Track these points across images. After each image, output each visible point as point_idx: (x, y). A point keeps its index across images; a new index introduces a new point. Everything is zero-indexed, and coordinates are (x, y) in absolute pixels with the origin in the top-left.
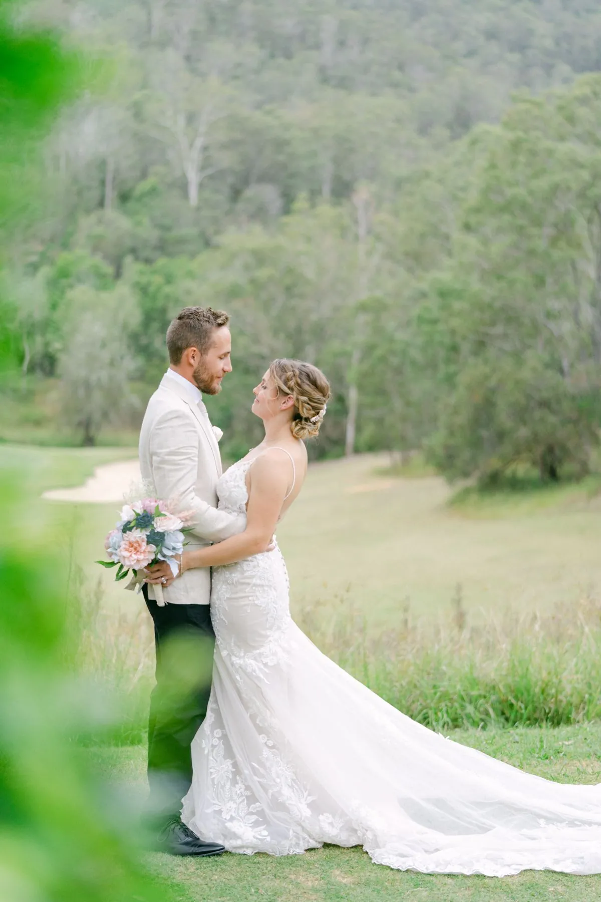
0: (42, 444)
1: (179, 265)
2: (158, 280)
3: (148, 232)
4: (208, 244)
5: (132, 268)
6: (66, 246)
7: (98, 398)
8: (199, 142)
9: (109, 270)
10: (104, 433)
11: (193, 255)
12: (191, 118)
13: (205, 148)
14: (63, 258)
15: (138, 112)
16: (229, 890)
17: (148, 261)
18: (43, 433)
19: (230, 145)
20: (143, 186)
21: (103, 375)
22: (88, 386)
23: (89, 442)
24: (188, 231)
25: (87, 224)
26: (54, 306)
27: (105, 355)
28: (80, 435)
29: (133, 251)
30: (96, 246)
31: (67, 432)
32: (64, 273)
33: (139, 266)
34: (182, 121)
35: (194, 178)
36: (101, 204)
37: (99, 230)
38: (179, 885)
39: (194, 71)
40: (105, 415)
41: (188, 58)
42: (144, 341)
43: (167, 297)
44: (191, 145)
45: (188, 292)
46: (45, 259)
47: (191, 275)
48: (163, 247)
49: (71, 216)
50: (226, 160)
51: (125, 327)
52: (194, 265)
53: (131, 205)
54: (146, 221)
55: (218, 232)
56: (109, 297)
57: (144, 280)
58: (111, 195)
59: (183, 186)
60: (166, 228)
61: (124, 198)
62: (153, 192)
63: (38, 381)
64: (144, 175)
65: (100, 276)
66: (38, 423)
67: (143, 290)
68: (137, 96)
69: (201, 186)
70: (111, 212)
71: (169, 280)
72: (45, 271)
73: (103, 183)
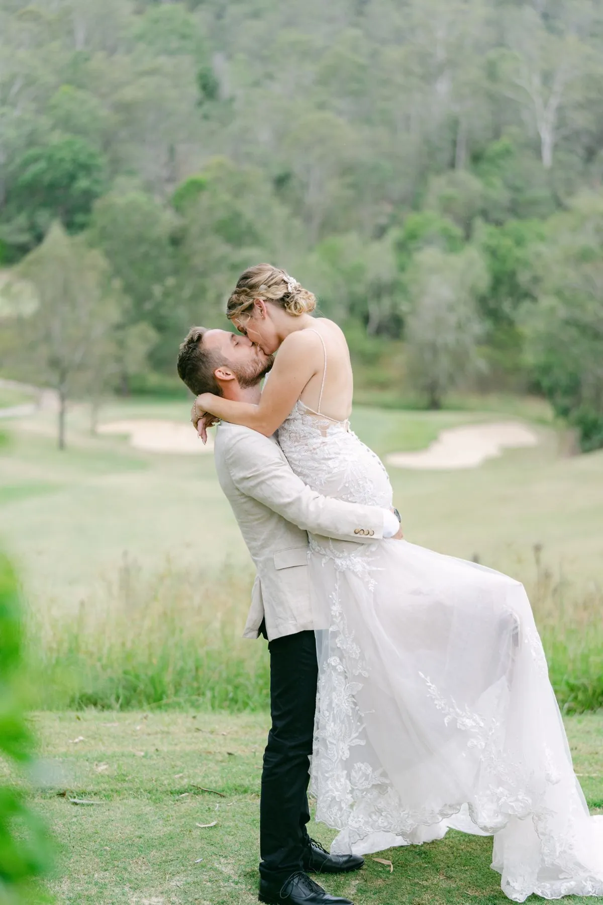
0: (387, 407)
1: (530, 227)
2: (508, 242)
3: (500, 194)
4: (560, 205)
5: (483, 231)
6: (416, 207)
7: (445, 363)
8: (554, 102)
9: (458, 231)
10: (451, 397)
11: (543, 218)
12: (547, 78)
13: (560, 109)
14: (412, 219)
15: (491, 72)
16: (473, 860)
17: (499, 223)
18: (389, 396)
19: (585, 105)
20: (496, 147)
21: (449, 338)
22: (434, 349)
23: (434, 405)
24: (541, 192)
25: (439, 186)
26: (402, 268)
27: (452, 319)
28: (425, 399)
29: (485, 214)
30: (447, 206)
31: (412, 396)
32: (412, 236)
33: (491, 229)
34: (536, 81)
35: (547, 138)
36: (452, 165)
37: (450, 191)
38: (427, 853)
39: (551, 29)
40: (452, 379)
41: (545, 16)
42: (492, 304)
43: (518, 260)
44: (546, 105)
45: (538, 255)
46: (395, 220)
47: (542, 238)
48: (516, 209)
49: (422, 175)
50: (581, 120)
51: (473, 290)
52: (546, 228)
53: (484, 166)
54: (497, 182)
55: (570, 193)
56: (458, 261)
57: (493, 242)
58: (463, 156)
59: (536, 148)
60: (516, 189)
61: (477, 158)
62: (507, 153)
63: (384, 345)
64: (497, 134)
65: (449, 238)
66: (383, 386)
67: (493, 252)
68: (492, 54)
69: (556, 147)
70: (463, 174)
71: (520, 242)
72: (394, 234)
73: (454, 143)
